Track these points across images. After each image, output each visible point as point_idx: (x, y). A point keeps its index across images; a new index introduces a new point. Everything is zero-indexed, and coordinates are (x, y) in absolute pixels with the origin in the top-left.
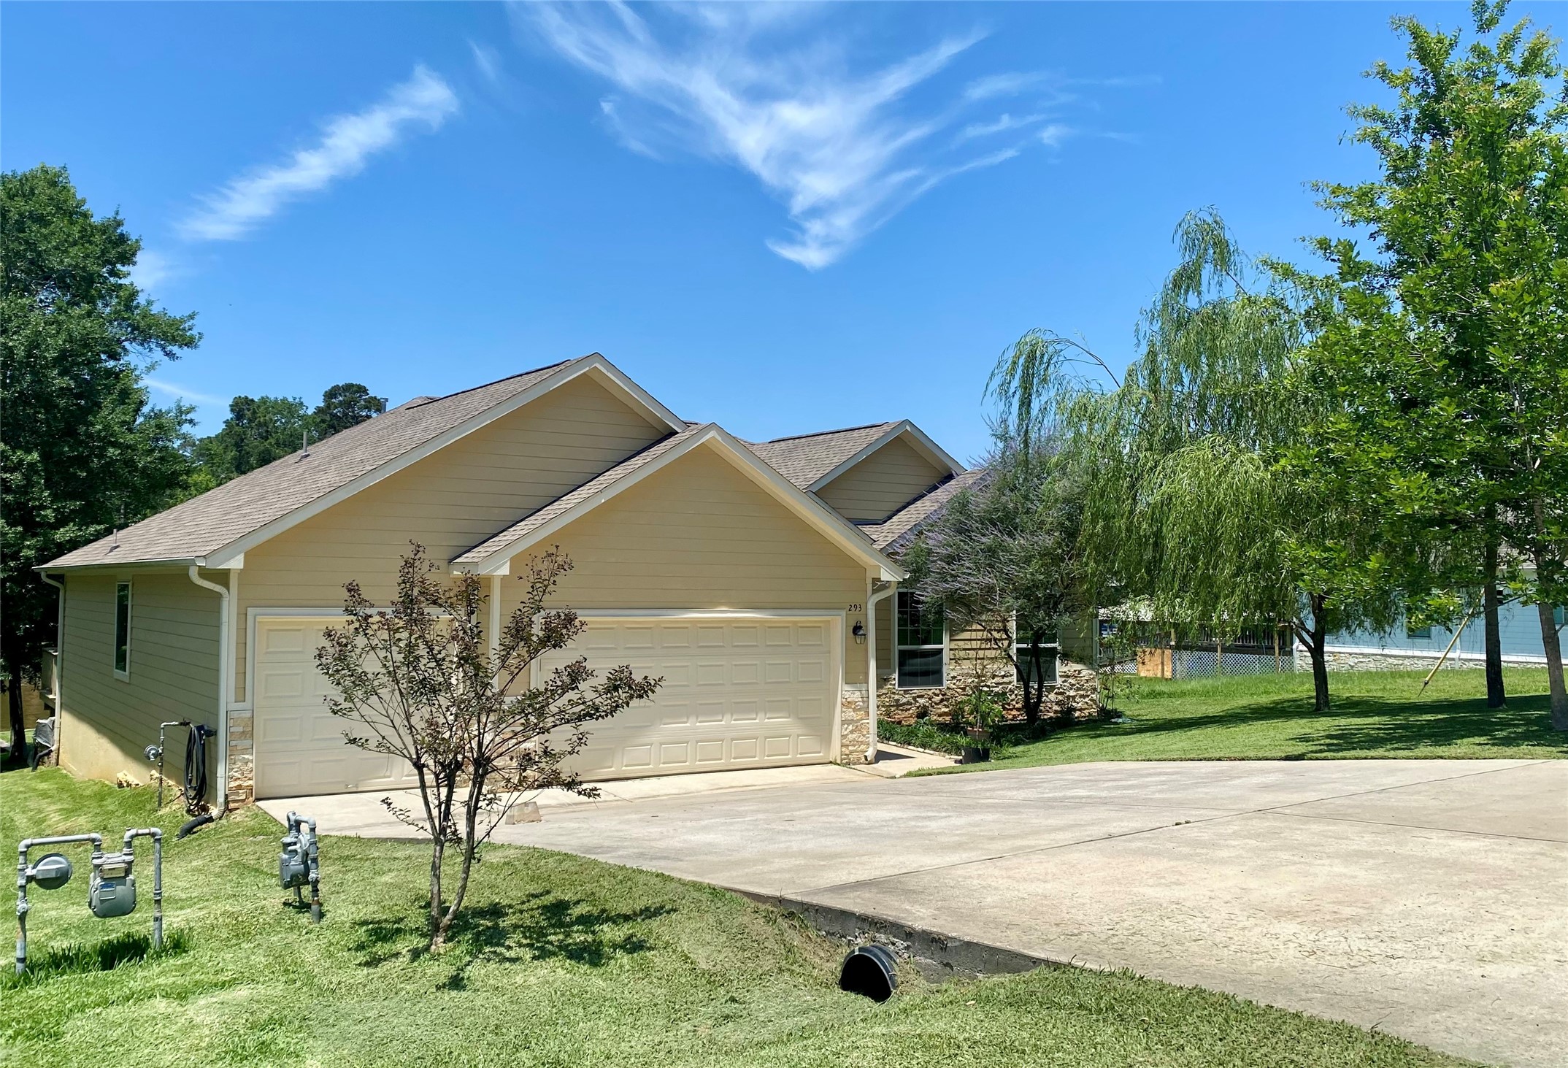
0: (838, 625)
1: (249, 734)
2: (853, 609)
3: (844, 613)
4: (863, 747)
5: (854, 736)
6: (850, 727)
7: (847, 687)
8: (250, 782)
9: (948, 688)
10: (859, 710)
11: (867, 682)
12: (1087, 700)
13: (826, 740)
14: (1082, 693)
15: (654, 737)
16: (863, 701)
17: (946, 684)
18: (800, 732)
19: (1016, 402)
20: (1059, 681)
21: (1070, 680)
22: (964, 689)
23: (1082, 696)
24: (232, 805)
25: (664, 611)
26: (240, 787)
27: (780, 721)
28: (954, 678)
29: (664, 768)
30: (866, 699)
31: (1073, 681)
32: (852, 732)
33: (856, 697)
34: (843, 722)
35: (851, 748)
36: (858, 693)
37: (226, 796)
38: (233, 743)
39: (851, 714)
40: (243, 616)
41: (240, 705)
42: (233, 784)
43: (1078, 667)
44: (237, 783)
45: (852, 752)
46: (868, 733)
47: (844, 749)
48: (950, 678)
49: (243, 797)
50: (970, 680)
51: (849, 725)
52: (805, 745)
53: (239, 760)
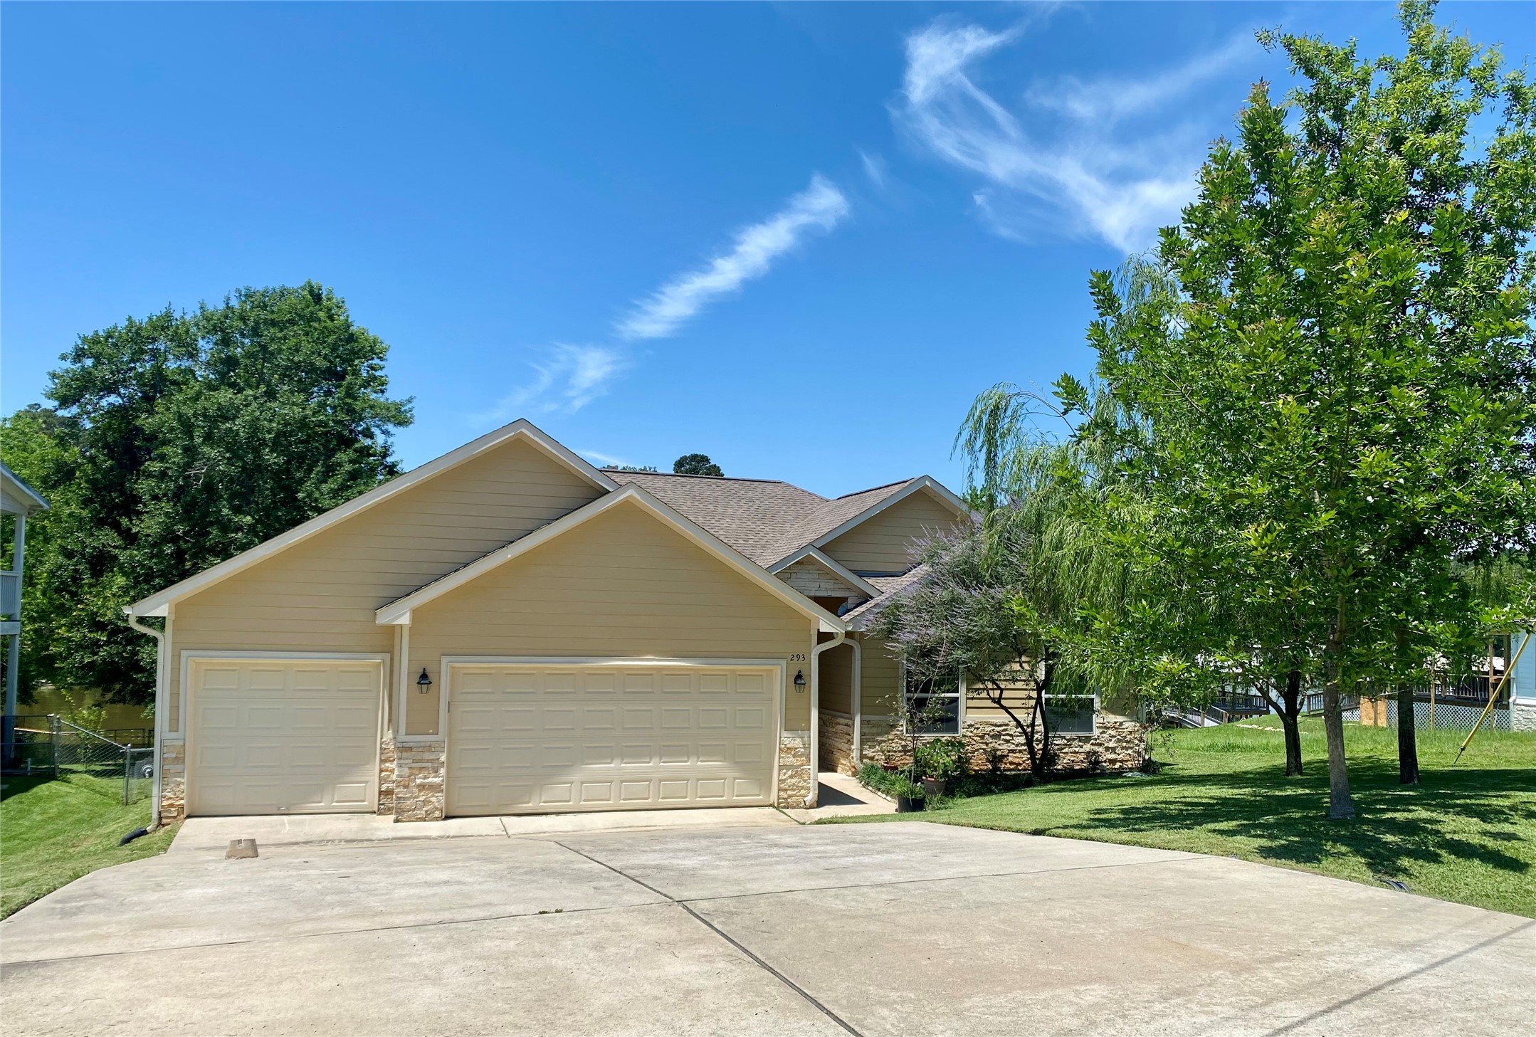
0: (778, 674)
1: (180, 760)
2: (795, 658)
3: (784, 663)
4: (803, 792)
5: (793, 781)
6: (790, 772)
7: (785, 734)
8: (182, 802)
9: (964, 736)
10: (801, 756)
11: (809, 730)
12: (1130, 751)
13: (766, 785)
14: (1124, 744)
15: (576, 777)
16: (804, 748)
17: (961, 731)
18: (736, 775)
19: (982, 456)
20: (1096, 732)
21: (1110, 731)
22: (982, 737)
23: (1123, 748)
24: (164, 821)
25: (583, 659)
26: (171, 805)
27: (714, 764)
28: (970, 726)
29: (584, 805)
30: (807, 746)
31: (1113, 733)
32: (791, 777)
33: (797, 743)
34: (781, 768)
35: (789, 792)
36: (799, 740)
37: (160, 813)
38: (166, 767)
39: (790, 760)
40: (176, 657)
41: (174, 735)
42: (165, 803)
43: (1120, 719)
44: (170, 802)
45: (790, 797)
46: (809, 778)
47: (781, 793)
48: (966, 725)
49: (175, 814)
50: (990, 729)
51: (788, 770)
52: (742, 788)
53: (173, 782)
